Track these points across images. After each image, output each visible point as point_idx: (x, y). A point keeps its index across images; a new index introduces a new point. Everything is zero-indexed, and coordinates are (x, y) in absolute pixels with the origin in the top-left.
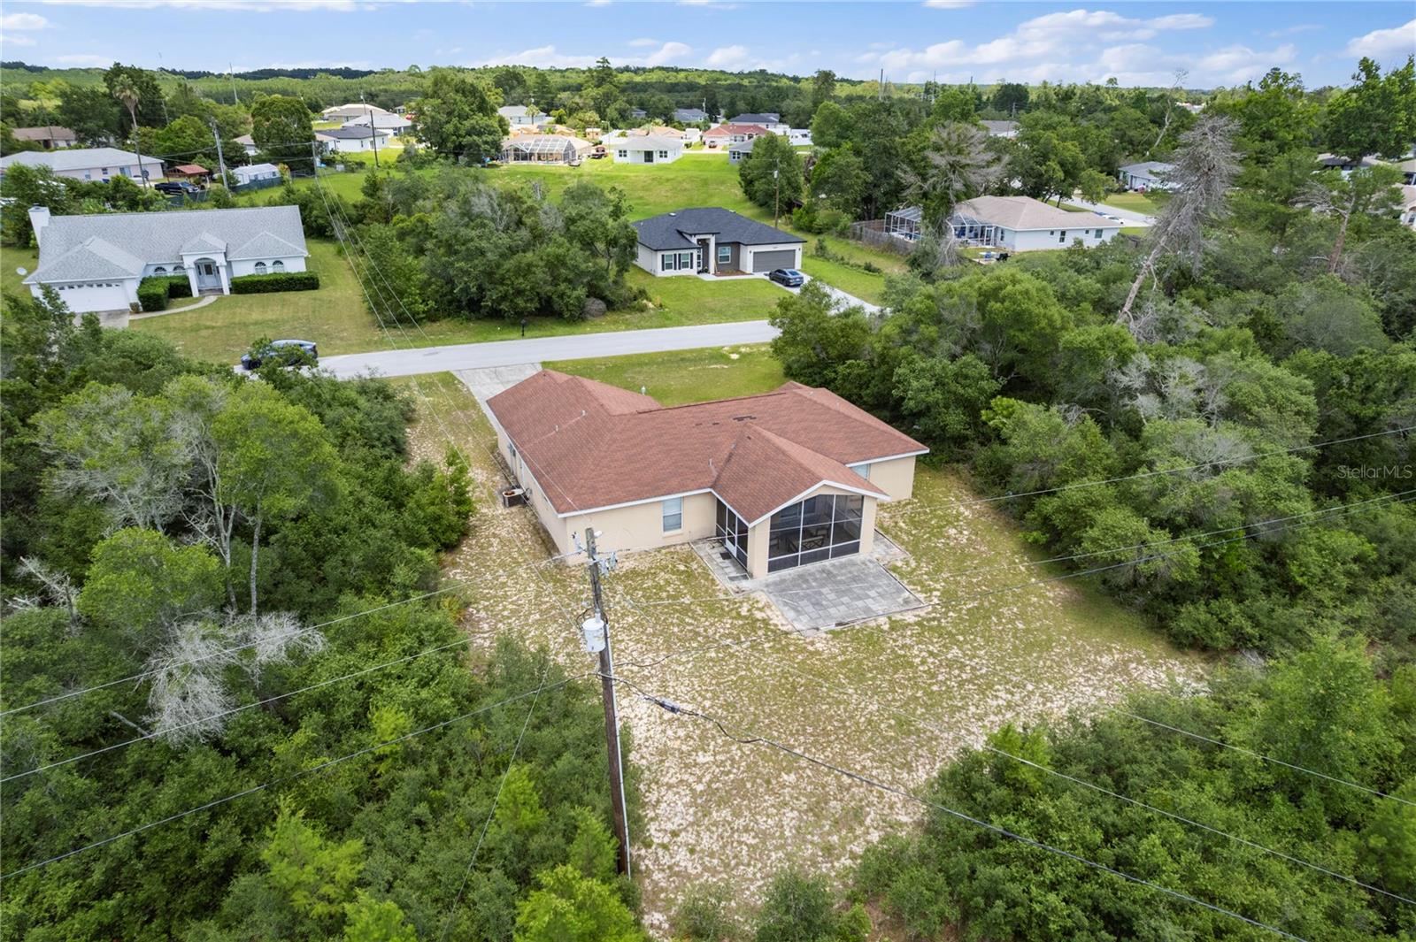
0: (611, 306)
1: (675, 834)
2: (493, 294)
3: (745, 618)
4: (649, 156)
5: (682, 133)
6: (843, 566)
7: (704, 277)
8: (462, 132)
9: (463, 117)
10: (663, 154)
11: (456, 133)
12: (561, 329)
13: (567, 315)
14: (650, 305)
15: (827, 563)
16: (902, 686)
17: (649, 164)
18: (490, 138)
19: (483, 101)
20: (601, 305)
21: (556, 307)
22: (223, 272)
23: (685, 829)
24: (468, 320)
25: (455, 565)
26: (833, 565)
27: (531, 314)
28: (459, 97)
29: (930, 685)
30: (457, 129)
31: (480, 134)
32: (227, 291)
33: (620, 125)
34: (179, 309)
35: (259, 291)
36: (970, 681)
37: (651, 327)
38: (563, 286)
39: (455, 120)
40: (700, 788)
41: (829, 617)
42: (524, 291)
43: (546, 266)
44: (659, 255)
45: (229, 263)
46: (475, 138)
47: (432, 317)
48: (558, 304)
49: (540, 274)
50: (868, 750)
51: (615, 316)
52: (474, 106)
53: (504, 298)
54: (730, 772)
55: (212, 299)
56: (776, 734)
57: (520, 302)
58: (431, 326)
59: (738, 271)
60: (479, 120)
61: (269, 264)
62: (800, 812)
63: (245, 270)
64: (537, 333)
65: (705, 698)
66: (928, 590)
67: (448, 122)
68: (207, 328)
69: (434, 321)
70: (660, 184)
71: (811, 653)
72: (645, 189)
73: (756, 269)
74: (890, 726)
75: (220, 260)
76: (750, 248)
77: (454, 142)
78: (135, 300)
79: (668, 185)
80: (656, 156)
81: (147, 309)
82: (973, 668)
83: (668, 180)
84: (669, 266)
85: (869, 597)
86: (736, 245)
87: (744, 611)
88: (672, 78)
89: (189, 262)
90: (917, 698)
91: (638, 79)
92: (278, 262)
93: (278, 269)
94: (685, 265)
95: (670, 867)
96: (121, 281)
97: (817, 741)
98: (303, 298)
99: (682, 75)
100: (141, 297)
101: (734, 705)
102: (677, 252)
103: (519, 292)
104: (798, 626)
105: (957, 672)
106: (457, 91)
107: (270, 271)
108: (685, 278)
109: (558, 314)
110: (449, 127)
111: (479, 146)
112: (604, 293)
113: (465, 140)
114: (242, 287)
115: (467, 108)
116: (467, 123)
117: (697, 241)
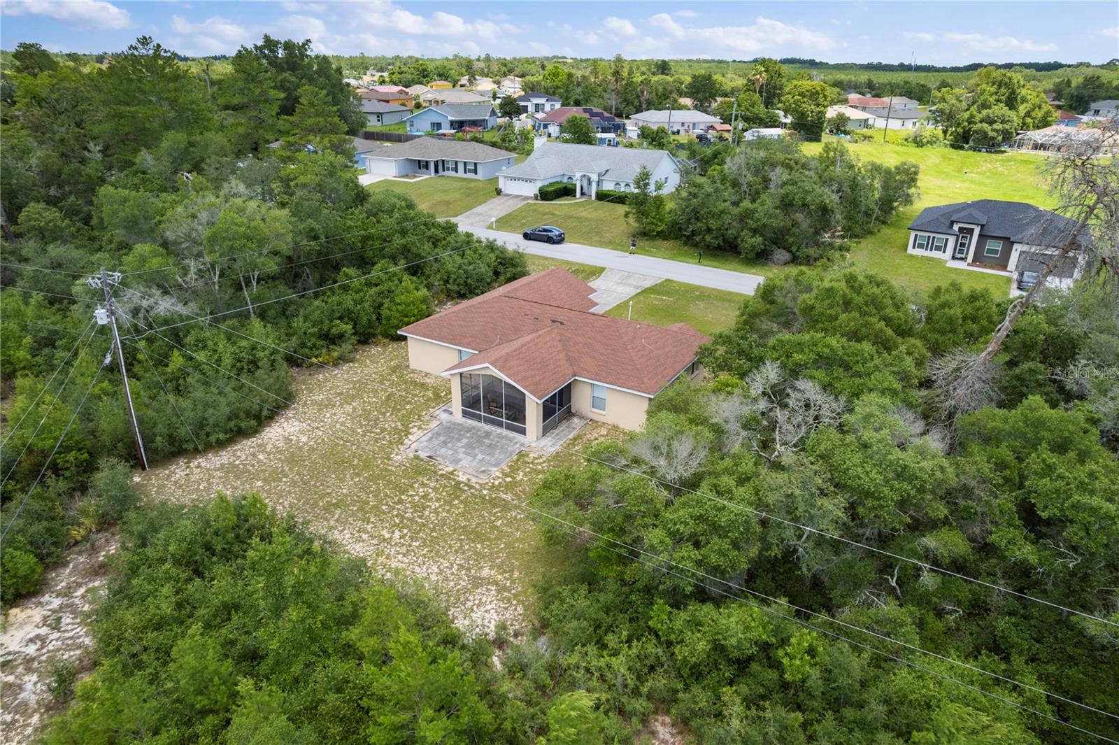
0: (796, 259)
2: (692, 228)
6: (504, 437)
7: (956, 264)
8: (977, 118)
9: (985, 106)
11: (971, 121)
13: (743, 256)
15: (499, 430)
18: (998, 126)
20: (787, 256)
22: (594, 185)
25: (384, 346)
26: (499, 434)
27: (716, 248)
30: (972, 116)
32: (593, 197)
34: (565, 201)
38: (744, 233)
42: (712, 230)
44: (913, 234)
45: (600, 181)
47: (661, 236)
55: (585, 199)
57: (708, 238)
58: (658, 242)
59: (1001, 267)
60: (998, 110)
61: (623, 185)
63: (608, 186)
64: (714, 263)
67: (967, 110)
69: (664, 240)
71: (388, 457)
73: (1019, 268)
75: (594, 178)
76: (1021, 246)
77: (965, 127)
78: (538, 192)
81: (542, 199)
84: (921, 246)
86: (1009, 243)
87: (413, 424)
89: (578, 175)
92: (628, 185)
93: (628, 190)
94: (938, 248)
96: (535, 180)
100: (541, 191)
102: (932, 235)
103: (709, 230)
104: (414, 445)
106: (993, 84)
107: (622, 189)
108: (931, 259)
109: (739, 253)
110: (966, 115)
111: (986, 133)
112: (794, 249)
113: (975, 127)
114: (602, 196)
115: (992, 99)
116: (985, 112)
117: (961, 229)
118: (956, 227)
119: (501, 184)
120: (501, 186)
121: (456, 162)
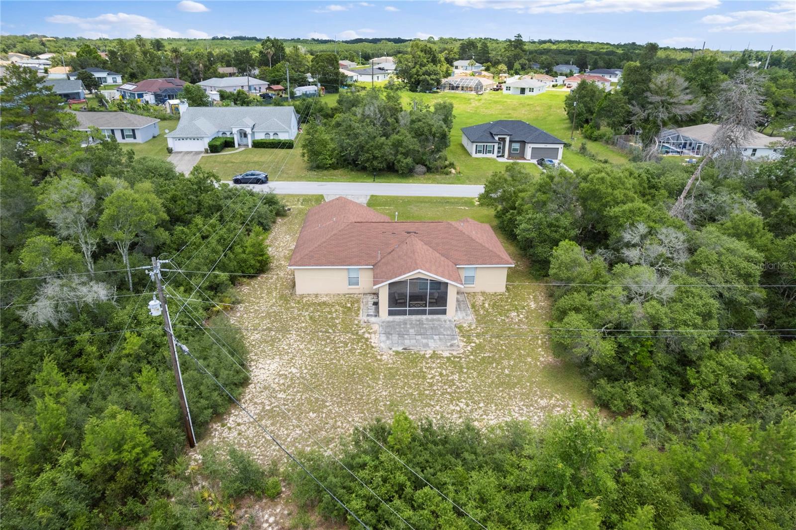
0: (429, 170)
1: (239, 424)
2: (362, 158)
3: (359, 336)
4: (523, 91)
5: (554, 79)
6: (433, 320)
7: (500, 160)
8: (421, 73)
9: (422, 65)
10: (531, 90)
11: (417, 73)
12: (395, 180)
13: (400, 172)
14: (453, 171)
15: (424, 317)
16: (411, 387)
17: (522, 95)
18: (434, 77)
19: (434, 56)
20: (424, 169)
21: (396, 168)
22: (249, 137)
23: (245, 424)
24: (352, 170)
25: (248, 284)
26: (427, 319)
27: (380, 170)
28: (422, 54)
29: (425, 390)
30: (418, 71)
31: (429, 75)
32: (250, 146)
33: (521, 73)
34: (227, 152)
35: (264, 147)
36: (450, 394)
37: (445, 183)
38: (399, 157)
39: (418, 66)
40: (268, 408)
41: (403, 344)
42: (378, 157)
43: (392, 145)
44: (475, 145)
45: (253, 133)
46: (427, 76)
47: (334, 167)
48: (397, 166)
49: (387, 149)
50: (363, 413)
51: (430, 176)
52: (430, 60)
53: (368, 160)
54: (287, 405)
55: (242, 149)
56: (324, 393)
57: (375, 163)
58: (332, 172)
59: (523, 158)
60: (430, 67)
61: (272, 134)
62: (303, 431)
63: (260, 137)
64: (383, 180)
65: (306, 368)
66: (469, 342)
67: (414, 68)
68: (232, 162)
69: (334, 169)
70: (524, 106)
71: (377, 360)
72: (514, 109)
73: (532, 157)
74: (385, 405)
75: (249, 131)
76: (530, 145)
77: (415, 78)
78: (207, 147)
79: (528, 108)
80: (527, 91)
81: (212, 152)
82: (458, 387)
83: (528, 105)
84: (480, 152)
85: (433, 338)
86: (523, 143)
87: (360, 332)
88: (575, 47)
89: (235, 131)
90: (413, 395)
91: (554, 47)
92: (276, 134)
93: (276, 138)
94: (490, 152)
95: (224, 438)
96: (203, 138)
97: (341, 402)
98: (281, 152)
99: (581, 45)
100: (210, 146)
101: (316, 375)
102: (485, 144)
103: (375, 158)
104: (382, 345)
105: (447, 387)
106: (422, 51)
107: (272, 138)
108: (488, 159)
109: (397, 171)
110: (414, 70)
111: (428, 81)
112: (427, 163)
113: (421, 78)
114: (257, 145)
115: (425, 61)
116: (424, 69)
117: (499, 138)
118: (497, 138)
119: (171, 144)
120: (170, 145)
121: (113, 131)
